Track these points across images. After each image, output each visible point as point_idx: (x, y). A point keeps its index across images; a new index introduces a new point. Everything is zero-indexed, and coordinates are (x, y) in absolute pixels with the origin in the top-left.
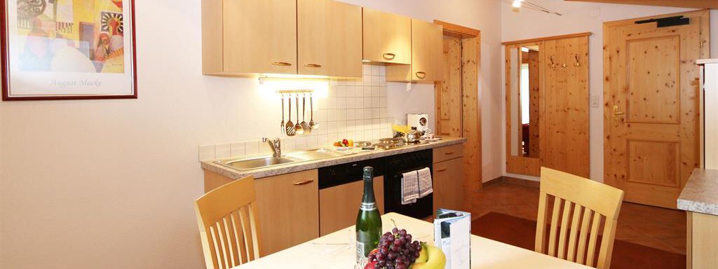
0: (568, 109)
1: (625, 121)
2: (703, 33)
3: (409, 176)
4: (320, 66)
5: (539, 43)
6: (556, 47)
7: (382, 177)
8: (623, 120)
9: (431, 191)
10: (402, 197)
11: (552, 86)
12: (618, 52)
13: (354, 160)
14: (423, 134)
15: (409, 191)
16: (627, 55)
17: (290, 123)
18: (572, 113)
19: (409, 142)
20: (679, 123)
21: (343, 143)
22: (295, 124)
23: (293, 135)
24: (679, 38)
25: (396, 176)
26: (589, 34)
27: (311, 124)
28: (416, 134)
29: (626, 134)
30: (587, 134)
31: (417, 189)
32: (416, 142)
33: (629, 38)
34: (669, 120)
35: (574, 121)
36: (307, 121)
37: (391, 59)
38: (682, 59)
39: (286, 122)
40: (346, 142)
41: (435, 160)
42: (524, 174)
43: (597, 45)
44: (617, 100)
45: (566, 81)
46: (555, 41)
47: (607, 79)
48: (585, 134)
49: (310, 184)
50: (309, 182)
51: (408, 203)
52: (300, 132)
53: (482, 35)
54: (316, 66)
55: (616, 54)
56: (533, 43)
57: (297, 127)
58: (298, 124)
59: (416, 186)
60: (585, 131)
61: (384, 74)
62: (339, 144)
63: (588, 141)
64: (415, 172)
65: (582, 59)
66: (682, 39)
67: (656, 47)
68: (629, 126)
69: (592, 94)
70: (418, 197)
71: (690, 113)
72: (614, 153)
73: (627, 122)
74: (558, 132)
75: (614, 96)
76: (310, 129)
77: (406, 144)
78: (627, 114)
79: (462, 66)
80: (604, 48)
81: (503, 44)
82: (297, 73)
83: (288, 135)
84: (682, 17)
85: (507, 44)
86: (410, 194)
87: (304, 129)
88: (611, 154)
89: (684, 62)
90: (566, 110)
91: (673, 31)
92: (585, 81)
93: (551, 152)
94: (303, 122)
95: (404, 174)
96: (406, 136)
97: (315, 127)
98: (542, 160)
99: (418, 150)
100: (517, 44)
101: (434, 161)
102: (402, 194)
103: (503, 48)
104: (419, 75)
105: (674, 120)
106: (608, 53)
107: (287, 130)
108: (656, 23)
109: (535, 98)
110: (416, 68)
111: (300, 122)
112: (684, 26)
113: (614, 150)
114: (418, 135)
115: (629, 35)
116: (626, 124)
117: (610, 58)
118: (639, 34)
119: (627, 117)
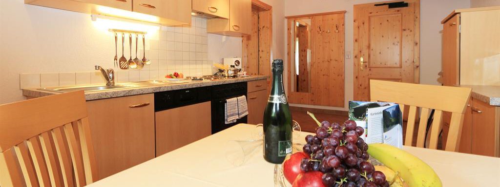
0: (331, 60)
1: (367, 67)
2: (416, 12)
3: (231, 102)
4: (154, 7)
5: (311, 17)
6: (323, 20)
7: (209, 103)
8: (366, 66)
9: (247, 113)
10: (226, 118)
11: (320, 46)
12: (363, 23)
13: (187, 87)
14: (240, 71)
15: (231, 113)
16: (369, 25)
17: (123, 59)
18: (333, 63)
19: (228, 77)
20: (401, 67)
21: (174, 75)
22: (128, 59)
23: (127, 68)
24: (402, 15)
25: (221, 102)
26: (345, 12)
27: (144, 60)
28: (234, 71)
29: (368, 75)
30: (343, 76)
31: (237, 112)
32: (234, 77)
33: (370, 15)
34: (395, 66)
35: (334, 68)
36: (140, 58)
37: (214, 12)
38: (403, 28)
39: (119, 57)
40: (176, 75)
41: (249, 90)
42: (301, 103)
43: (349, 19)
44: (362, 54)
45: (329, 42)
46: (322, 16)
47: (356, 41)
48: (342, 76)
49: (147, 107)
50: (145, 105)
51: (230, 123)
52: (133, 66)
53: (273, 9)
54: (150, 6)
55: (362, 24)
56: (306, 17)
57: (130, 61)
58: (131, 59)
59: (237, 109)
60: (341, 75)
61: (205, 27)
62: (170, 77)
63: (344, 81)
64: (235, 99)
65: (340, 28)
66: (403, 15)
67: (388, 21)
68: (370, 70)
69: (346, 50)
70: (238, 118)
71: (408, 61)
72: (360, 87)
73: (369, 67)
74: (324, 75)
75: (360, 52)
76: (143, 64)
77: (226, 78)
78: (369, 62)
79: (259, 30)
80: (354, 21)
81: (286, 18)
82: (132, 10)
83: (122, 68)
84: (403, 2)
85: (289, 18)
86: (232, 115)
87: (137, 64)
88: (359, 88)
89: (404, 30)
90: (329, 60)
91: (398, 11)
92: (342, 42)
93: (319, 88)
94: (136, 59)
95: (227, 100)
96: (226, 72)
97: (148, 63)
98: (313, 94)
99: (237, 82)
100: (295, 18)
101: (248, 92)
102: (226, 115)
103: (286, 20)
104: (234, 27)
105: (398, 65)
106: (356, 24)
107: (120, 64)
108: (388, 6)
109: (303, 56)
110: (232, 23)
111: (133, 59)
112: (405, 8)
113: (361, 85)
114: (236, 71)
115: (371, 13)
116: (369, 69)
117: (358, 27)
118: (377, 12)
119: (369, 64)
